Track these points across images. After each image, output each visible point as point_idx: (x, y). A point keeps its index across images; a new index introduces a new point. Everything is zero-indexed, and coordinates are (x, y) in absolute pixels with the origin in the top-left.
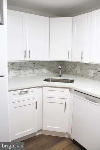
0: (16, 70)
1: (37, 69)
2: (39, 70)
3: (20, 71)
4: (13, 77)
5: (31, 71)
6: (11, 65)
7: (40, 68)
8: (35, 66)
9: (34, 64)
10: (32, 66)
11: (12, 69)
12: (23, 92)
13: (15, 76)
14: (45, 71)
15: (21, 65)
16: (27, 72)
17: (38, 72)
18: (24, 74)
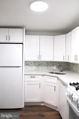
0: (37, 66)
1: (49, 66)
2: (51, 67)
3: (39, 67)
4: (34, 70)
5: (45, 67)
6: (34, 63)
7: (51, 66)
8: (48, 64)
9: (47, 63)
10: (46, 64)
11: (34, 65)
12: (33, 76)
13: (36, 69)
14: (55, 68)
15: (40, 64)
16: (43, 68)
17: (50, 68)
18: (41, 69)
